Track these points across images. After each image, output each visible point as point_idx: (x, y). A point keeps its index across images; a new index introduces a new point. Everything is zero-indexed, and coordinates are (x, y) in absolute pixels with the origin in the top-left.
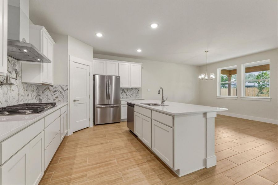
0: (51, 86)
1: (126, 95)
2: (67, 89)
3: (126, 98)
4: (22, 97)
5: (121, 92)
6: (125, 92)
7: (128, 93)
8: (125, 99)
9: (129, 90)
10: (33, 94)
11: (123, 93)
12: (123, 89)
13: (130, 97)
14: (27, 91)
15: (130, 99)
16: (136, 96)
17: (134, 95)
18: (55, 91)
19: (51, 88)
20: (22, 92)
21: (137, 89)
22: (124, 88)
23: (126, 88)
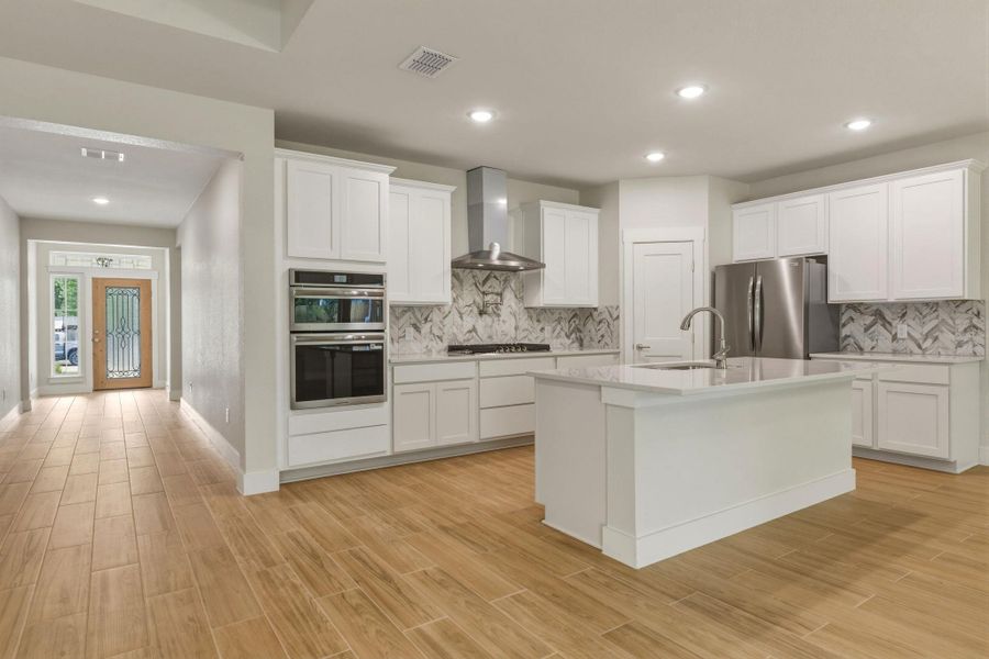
0: (595, 309)
1: (895, 338)
2: (618, 317)
3: (895, 352)
4: (525, 334)
5: (868, 322)
6: (886, 324)
7: (902, 329)
8: (890, 357)
9: (911, 313)
10: (559, 328)
11: (878, 328)
12: (875, 308)
13: (920, 347)
14: (538, 321)
15: (918, 358)
16: (960, 344)
17: (947, 338)
18: (600, 322)
19: (595, 314)
20: (524, 323)
21: (967, 305)
22: (884, 304)
23: (890, 305)
